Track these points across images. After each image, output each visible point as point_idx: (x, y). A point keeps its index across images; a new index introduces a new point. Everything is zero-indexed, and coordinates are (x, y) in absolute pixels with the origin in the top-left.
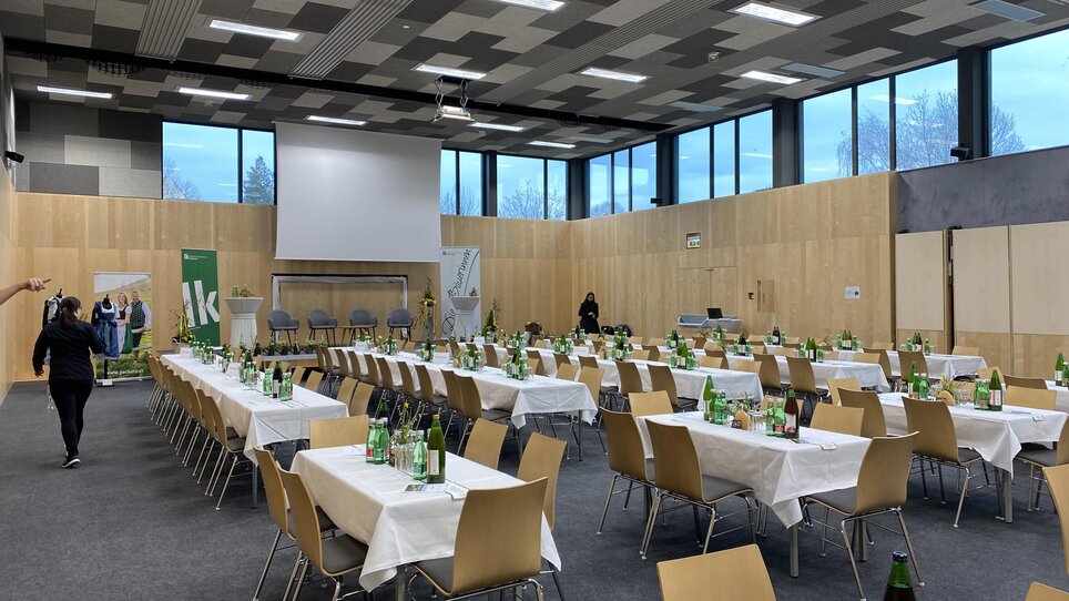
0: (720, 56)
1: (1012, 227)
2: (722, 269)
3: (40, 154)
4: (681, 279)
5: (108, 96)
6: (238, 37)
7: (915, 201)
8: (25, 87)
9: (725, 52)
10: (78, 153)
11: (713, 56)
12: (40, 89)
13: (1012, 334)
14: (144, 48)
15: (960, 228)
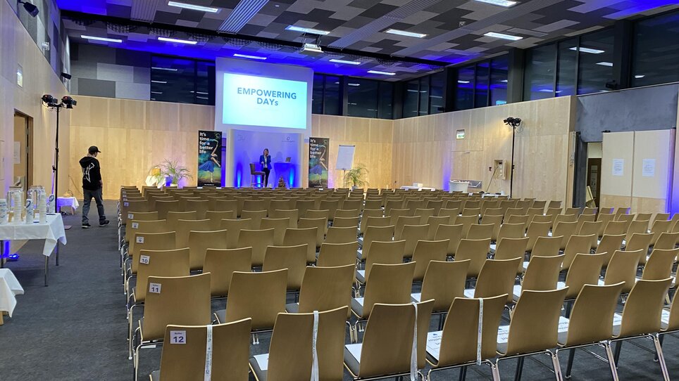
0: (466, 24)
1: (636, 132)
2: (476, 152)
3: (85, 74)
4: (452, 157)
5: (120, 41)
6: (184, 10)
7: (586, 114)
8: (74, 35)
9: (469, 22)
10: (104, 73)
11: (462, 23)
12: (83, 37)
13: (632, 196)
14: (136, 15)
15: (609, 132)
